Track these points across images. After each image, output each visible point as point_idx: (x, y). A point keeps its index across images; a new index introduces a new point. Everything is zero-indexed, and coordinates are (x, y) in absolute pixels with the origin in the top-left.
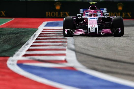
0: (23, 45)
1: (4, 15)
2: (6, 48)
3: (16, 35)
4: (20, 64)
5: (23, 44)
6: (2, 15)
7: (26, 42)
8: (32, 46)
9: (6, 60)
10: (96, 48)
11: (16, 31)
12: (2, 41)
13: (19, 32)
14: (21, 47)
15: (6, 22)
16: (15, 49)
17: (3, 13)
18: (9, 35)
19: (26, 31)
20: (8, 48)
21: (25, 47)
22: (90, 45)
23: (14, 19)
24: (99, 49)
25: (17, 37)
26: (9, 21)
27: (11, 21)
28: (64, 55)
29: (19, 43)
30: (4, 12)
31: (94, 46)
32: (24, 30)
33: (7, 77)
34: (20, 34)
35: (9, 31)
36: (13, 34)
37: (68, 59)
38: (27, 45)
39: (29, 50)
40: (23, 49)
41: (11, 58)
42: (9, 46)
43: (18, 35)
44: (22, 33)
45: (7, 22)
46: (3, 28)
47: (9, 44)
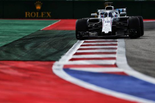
0: (70, 49)
1: (50, 16)
2: (52, 51)
3: (62, 38)
4: (66, 69)
5: (70, 47)
6: (47, 17)
7: (73, 45)
8: (79, 49)
9: (52, 65)
10: (148, 51)
11: (62, 34)
12: (47, 45)
13: (66, 34)
14: (68, 51)
15: (51, 24)
16: (61, 53)
17: (49, 15)
18: (55, 38)
19: (73, 33)
20: (54, 51)
21: (71, 51)
22: (143, 48)
23: (60, 20)
24: (152, 52)
25: (63, 39)
26: (55, 23)
27: (57, 23)
28: (114, 58)
29: (65, 46)
30: (50, 13)
31: (147, 49)
32: (71, 33)
33: (53, 83)
34: (67, 37)
35: (55, 33)
36: (59, 36)
37: (118, 63)
38: (74, 48)
39: (76, 54)
40: (70, 53)
41: (57, 63)
42: (54, 49)
43: (64, 37)
44: (68, 35)
45: (53, 24)
46: (48, 30)
47: (54, 48)
